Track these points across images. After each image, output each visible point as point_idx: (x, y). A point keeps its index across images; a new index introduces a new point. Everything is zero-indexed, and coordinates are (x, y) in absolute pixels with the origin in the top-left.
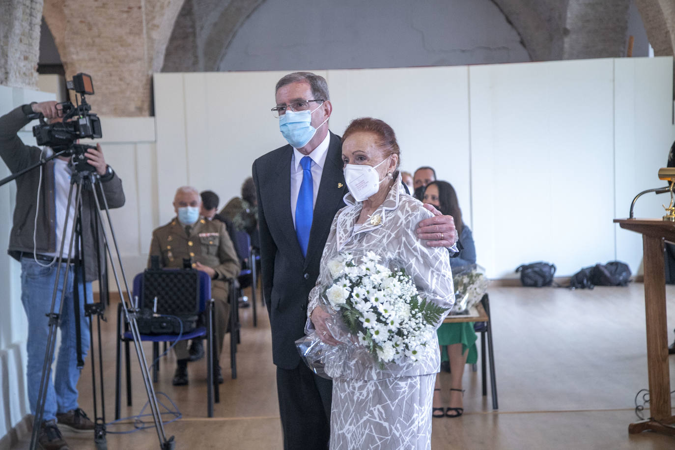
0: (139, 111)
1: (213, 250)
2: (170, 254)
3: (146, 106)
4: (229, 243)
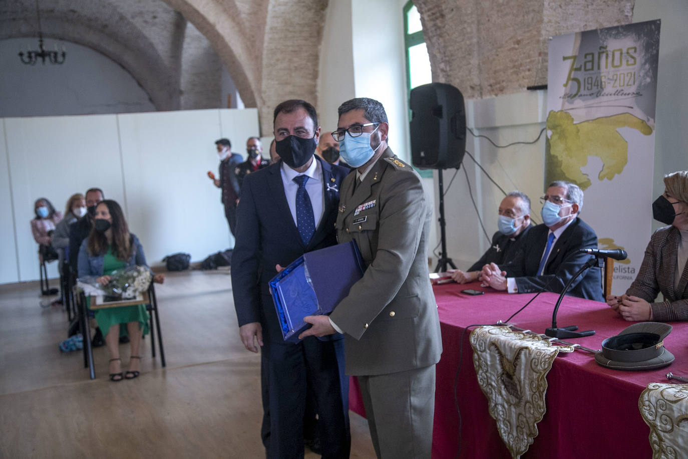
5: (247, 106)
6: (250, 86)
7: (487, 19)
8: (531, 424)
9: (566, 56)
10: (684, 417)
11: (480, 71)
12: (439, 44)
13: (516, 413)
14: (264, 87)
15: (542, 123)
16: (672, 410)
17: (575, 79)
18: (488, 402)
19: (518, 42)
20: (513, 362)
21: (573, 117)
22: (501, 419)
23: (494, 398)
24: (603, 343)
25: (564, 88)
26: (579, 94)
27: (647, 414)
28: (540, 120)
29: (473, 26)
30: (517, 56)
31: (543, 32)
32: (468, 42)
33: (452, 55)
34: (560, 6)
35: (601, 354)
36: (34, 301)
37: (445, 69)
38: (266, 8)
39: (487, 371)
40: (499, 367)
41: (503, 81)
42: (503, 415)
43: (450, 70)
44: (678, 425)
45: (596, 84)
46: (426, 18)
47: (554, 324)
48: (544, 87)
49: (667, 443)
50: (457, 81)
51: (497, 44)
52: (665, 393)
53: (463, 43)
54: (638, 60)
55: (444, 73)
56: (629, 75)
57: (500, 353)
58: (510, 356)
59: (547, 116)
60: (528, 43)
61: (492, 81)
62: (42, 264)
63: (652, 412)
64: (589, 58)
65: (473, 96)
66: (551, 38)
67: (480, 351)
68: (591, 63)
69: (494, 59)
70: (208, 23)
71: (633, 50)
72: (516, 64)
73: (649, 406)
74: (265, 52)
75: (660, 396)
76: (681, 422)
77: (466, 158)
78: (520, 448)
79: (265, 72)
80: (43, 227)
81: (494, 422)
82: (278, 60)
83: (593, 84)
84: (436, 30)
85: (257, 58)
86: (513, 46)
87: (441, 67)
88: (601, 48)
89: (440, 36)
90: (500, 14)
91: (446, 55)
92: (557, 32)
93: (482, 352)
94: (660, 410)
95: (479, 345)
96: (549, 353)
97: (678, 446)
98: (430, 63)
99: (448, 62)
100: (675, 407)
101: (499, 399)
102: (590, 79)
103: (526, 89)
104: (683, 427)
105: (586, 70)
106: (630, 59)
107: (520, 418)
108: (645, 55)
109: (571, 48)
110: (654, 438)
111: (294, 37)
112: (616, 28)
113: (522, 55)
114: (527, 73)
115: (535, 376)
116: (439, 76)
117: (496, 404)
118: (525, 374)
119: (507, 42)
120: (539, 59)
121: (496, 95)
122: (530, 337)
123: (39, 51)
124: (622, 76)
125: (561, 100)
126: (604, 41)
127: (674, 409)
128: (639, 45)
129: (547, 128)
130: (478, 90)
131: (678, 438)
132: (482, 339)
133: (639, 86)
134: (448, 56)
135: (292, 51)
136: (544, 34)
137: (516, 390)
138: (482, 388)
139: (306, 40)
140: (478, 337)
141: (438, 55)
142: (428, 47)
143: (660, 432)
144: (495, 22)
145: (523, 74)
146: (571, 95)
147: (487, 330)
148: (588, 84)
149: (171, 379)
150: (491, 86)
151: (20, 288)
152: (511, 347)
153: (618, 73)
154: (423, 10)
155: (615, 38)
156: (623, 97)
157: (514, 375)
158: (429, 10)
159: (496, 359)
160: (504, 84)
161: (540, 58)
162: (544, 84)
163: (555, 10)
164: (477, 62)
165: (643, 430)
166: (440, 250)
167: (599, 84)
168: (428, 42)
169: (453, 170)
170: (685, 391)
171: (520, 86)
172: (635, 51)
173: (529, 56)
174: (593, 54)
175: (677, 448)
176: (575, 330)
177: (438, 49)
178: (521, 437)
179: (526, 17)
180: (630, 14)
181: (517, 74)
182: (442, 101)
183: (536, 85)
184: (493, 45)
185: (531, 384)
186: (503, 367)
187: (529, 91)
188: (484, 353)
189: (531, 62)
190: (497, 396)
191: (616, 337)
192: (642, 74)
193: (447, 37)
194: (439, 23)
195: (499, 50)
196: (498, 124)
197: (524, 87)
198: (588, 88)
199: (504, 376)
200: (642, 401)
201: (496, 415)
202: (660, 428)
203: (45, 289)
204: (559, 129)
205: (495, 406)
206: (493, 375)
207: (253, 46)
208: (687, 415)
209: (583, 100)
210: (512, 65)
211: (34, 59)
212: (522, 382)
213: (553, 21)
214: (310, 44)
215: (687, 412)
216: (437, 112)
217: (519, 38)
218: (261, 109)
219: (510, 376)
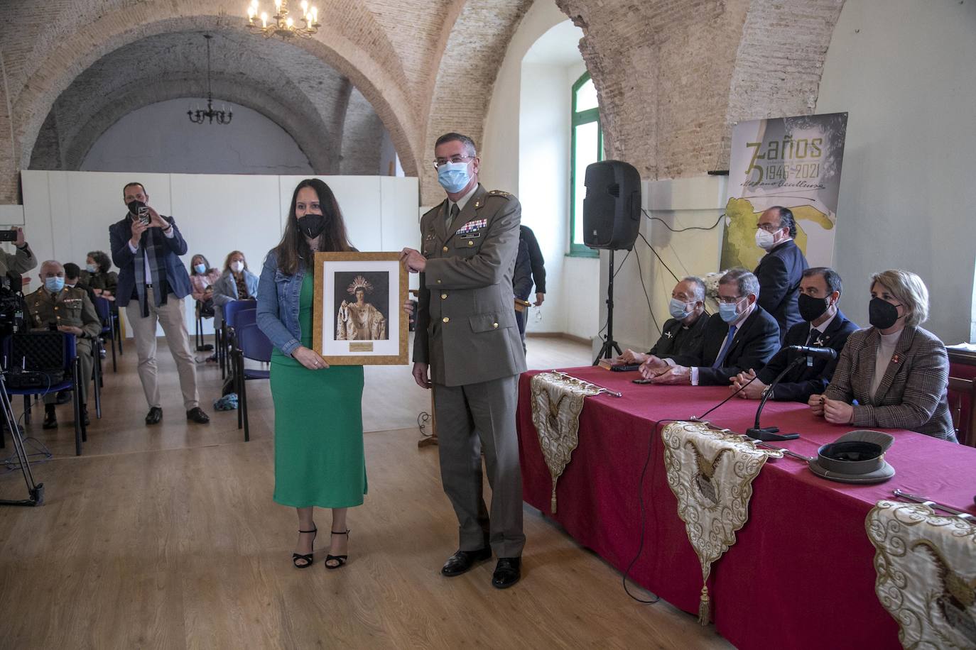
0: (8, 200)
1: (78, 314)
2: (38, 318)
3: (15, 195)
4: (92, 307)
5: (407, 175)
6: (412, 155)
7: (668, 100)
8: (728, 531)
9: (749, 142)
10: (921, 542)
11: (657, 152)
13: (710, 518)
14: (426, 157)
15: (721, 210)
16: (906, 532)
17: (756, 167)
18: (677, 503)
19: (700, 125)
21: (753, 205)
22: (691, 521)
23: (685, 500)
24: (819, 450)
25: (746, 176)
26: (761, 183)
27: (874, 534)
28: (719, 207)
29: (653, 106)
30: (698, 140)
31: (728, 117)
32: (647, 122)
33: (628, 135)
34: (746, 93)
35: (816, 462)
37: (620, 148)
38: (434, 79)
39: (680, 469)
40: (695, 468)
41: (681, 164)
42: (694, 517)
43: (625, 150)
44: (913, 550)
45: (779, 174)
46: (604, 95)
47: (757, 425)
48: (725, 173)
49: (897, 567)
50: (632, 161)
51: (677, 125)
52: (898, 513)
53: (641, 123)
54: (823, 152)
56: (813, 167)
57: (698, 454)
58: (709, 457)
59: (727, 202)
60: (711, 127)
61: (669, 163)
63: (881, 532)
64: (773, 146)
65: (649, 177)
66: (736, 123)
67: (673, 448)
68: (775, 152)
69: (673, 141)
70: (375, 90)
71: (819, 142)
72: (697, 147)
73: (878, 526)
74: (430, 122)
75: (892, 516)
77: (639, 239)
78: (711, 554)
79: (428, 141)
80: (200, 284)
81: (682, 524)
83: (776, 174)
84: (613, 107)
85: (421, 127)
86: (695, 129)
88: (786, 137)
89: (618, 114)
90: (682, 95)
92: (742, 118)
93: (675, 449)
94: (891, 532)
95: (672, 441)
96: (756, 457)
97: (910, 572)
99: (624, 141)
100: (910, 529)
101: (691, 501)
102: (773, 169)
103: (706, 173)
104: (919, 552)
105: (769, 158)
106: (815, 150)
107: (715, 523)
108: (830, 148)
109: (756, 135)
110: (881, 560)
111: (460, 108)
112: (803, 117)
113: (704, 139)
114: (708, 157)
115: (739, 481)
118: (726, 478)
119: (687, 124)
120: (721, 145)
121: (673, 178)
122: (731, 437)
123: (208, 110)
124: (806, 167)
125: (742, 187)
126: (790, 130)
127: (910, 532)
128: (823, 137)
129: (726, 215)
130: (654, 172)
131: (910, 563)
132: (677, 435)
133: (823, 179)
134: (624, 135)
135: (457, 122)
136: (728, 119)
137: (714, 494)
138: (672, 487)
139: (472, 112)
140: (671, 432)
143: (888, 555)
144: (676, 103)
145: (703, 158)
146: (752, 183)
147: (682, 426)
148: (771, 172)
150: (668, 168)
152: (711, 447)
153: (802, 164)
154: (601, 87)
155: (801, 128)
156: (806, 188)
158: (606, 88)
159: (692, 459)
160: (682, 167)
161: (723, 143)
162: (725, 169)
163: (740, 95)
164: (654, 143)
165: (869, 550)
166: (606, 332)
167: (782, 173)
168: (601, 120)
169: (626, 251)
170: (920, 512)
171: (700, 170)
172: (821, 143)
173: (711, 141)
174: (777, 143)
175: (908, 574)
176: (778, 431)
178: (714, 543)
179: (710, 100)
180: (813, 107)
181: (697, 158)
182: (619, 179)
183: (717, 170)
184: (673, 127)
185: (732, 489)
187: (710, 176)
188: (678, 451)
189: (713, 146)
190: (689, 497)
191: (832, 445)
192: (826, 167)
193: (625, 115)
194: (617, 100)
195: (679, 132)
196: (673, 209)
197: (704, 171)
198: (770, 176)
200: (870, 520)
201: (686, 518)
202: (889, 551)
203: (200, 344)
204: (738, 217)
205: (686, 507)
206: (687, 475)
207: (418, 115)
208: (925, 539)
209: (764, 189)
210: (692, 148)
211: (202, 118)
212: (722, 486)
213: (738, 106)
214: (475, 116)
215: (926, 537)
216: (614, 190)
217: (702, 121)
218: (422, 178)
219: (707, 478)
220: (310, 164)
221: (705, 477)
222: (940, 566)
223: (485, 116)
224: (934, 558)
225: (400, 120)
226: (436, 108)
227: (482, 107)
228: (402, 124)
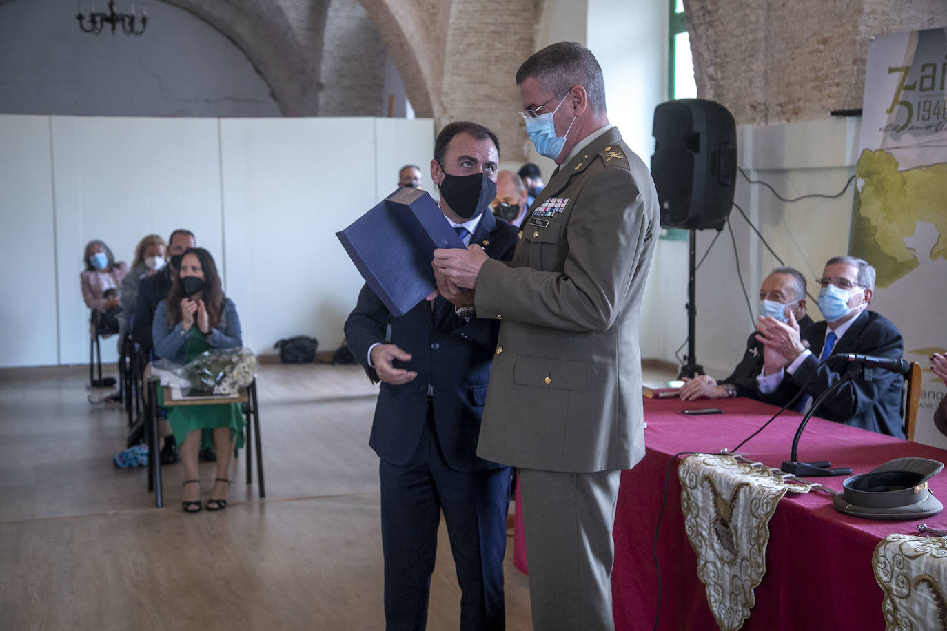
5: (418, 115)
6: (425, 84)
8: (747, 590)
9: (893, 66)
10: (922, 578)
11: (767, 82)
12: (708, 37)
13: (730, 575)
14: (445, 87)
15: (850, 168)
16: (909, 568)
17: (905, 103)
18: (696, 559)
19: (824, 41)
20: (729, 502)
21: (897, 160)
22: (712, 583)
23: (704, 554)
24: (847, 481)
25: (887, 116)
26: (910, 125)
27: (881, 574)
28: (848, 163)
29: (760, 12)
30: (821, 63)
31: (862, 28)
32: (750, 37)
33: (726, 56)
35: (841, 496)
36: (79, 395)
37: (715, 77)
39: (697, 516)
40: (712, 510)
41: (799, 100)
42: (714, 577)
43: (722, 78)
44: (915, 588)
45: (937, 111)
48: (857, 113)
49: (903, 611)
50: (732, 95)
51: (794, 41)
52: (904, 546)
53: (743, 38)
55: (714, 82)
57: (716, 494)
58: (726, 495)
59: (859, 157)
60: (840, 43)
61: (783, 99)
62: (95, 340)
63: (888, 571)
64: (929, 71)
65: (754, 120)
66: (873, 37)
67: (690, 488)
68: (930, 80)
69: (788, 65)
72: (820, 74)
73: (884, 563)
74: (450, 32)
75: (898, 549)
76: (918, 584)
77: (734, 212)
78: (733, 623)
79: (448, 63)
80: (98, 284)
81: (703, 587)
82: (469, 45)
83: (932, 111)
84: (704, 15)
85: (437, 40)
86: (816, 46)
87: (709, 73)
89: (710, 24)
91: (718, 54)
92: (885, 29)
93: (692, 488)
94: (896, 569)
95: (689, 479)
96: (774, 492)
97: (914, 616)
98: (693, 65)
99: (720, 66)
100: (913, 564)
101: (710, 554)
102: (927, 104)
103: (829, 113)
104: (922, 590)
105: (922, 89)
107: (734, 580)
109: (902, 54)
110: (888, 606)
111: (497, 10)
113: (830, 62)
114: (835, 89)
115: (755, 522)
116: (705, 86)
117: (706, 562)
118: (743, 520)
119: (808, 40)
120: (853, 70)
122: (757, 472)
123: (108, 13)
125: (882, 132)
127: (913, 567)
129: (858, 175)
130: (762, 111)
131: (914, 606)
132: (694, 470)
134: (719, 56)
135: (493, 32)
136: (863, 32)
137: (732, 542)
138: (690, 539)
139: (516, 15)
140: (689, 467)
141: (706, 55)
142: (691, 40)
143: (895, 597)
144: (793, 7)
145: (828, 90)
146: (897, 126)
147: (702, 459)
148: (924, 110)
149: (271, 515)
150: (781, 105)
151: (60, 373)
152: (728, 483)
157: (730, 522)
159: (709, 499)
160: (801, 104)
161: (855, 68)
162: (858, 107)
164: (763, 68)
165: (877, 594)
166: (685, 351)
167: (941, 112)
168: (692, 32)
169: (714, 232)
170: (932, 545)
171: (823, 107)
173: (839, 64)
174: (934, 66)
175: (913, 620)
177: (707, 45)
178: (735, 608)
181: (821, 91)
182: (700, 127)
183: (846, 108)
184: (788, 43)
185: (749, 534)
186: (717, 512)
187: (834, 118)
188: (696, 490)
189: (841, 72)
190: (708, 550)
191: (867, 475)
193: (721, 27)
195: (796, 51)
196: (786, 165)
197: (828, 110)
198: (923, 116)
199: (719, 523)
200: (876, 557)
201: (706, 578)
202: (895, 593)
203: (96, 377)
204: (875, 178)
205: (705, 564)
206: (705, 522)
207: (433, 22)
208: (926, 574)
209: (915, 136)
210: (813, 75)
211: (99, 25)
212: (739, 531)
213: (879, 11)
214: (522, 21)
215: (927, 572)
216: (693, 142)
217: (826, 35)
218: (439, 119)
219: (725, 523)
220: (273, 95)
221: (723, 524)
222: (939, 606)
223: (537, 22)
224: (934, 596)
225: (404, 30)
226: (460, 11)
227: (532, 7)
228: (407, 36)
